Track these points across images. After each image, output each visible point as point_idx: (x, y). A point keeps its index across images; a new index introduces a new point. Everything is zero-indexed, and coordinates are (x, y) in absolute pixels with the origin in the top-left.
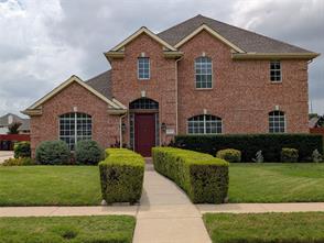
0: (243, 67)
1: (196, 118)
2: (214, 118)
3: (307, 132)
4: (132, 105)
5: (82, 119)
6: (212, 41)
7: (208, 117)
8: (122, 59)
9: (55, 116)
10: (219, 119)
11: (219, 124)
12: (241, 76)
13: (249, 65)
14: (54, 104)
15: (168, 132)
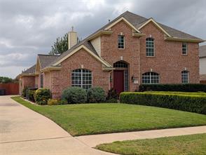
1: (146, 74)
2: (155, 74)
3: (199, 82)
4: (115, 65)
5: (85, 73)
7: (152, 74)
8: (108, 35)
9: (69, 70)
10: (158, 75)
11: (158, 78)
14: (68, 62)
15: (135, 82)
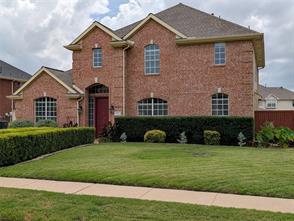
0: (187, 51)
1: (145, 101)
2: (161, 101)
5: (50, 102)
6: (159, 29)
7: (156, 100)
9: (32, 99)
10: (165, 102)
11: (166, 107)
12: (185, 60)
13: (193, 50)
15: (116, 114)
